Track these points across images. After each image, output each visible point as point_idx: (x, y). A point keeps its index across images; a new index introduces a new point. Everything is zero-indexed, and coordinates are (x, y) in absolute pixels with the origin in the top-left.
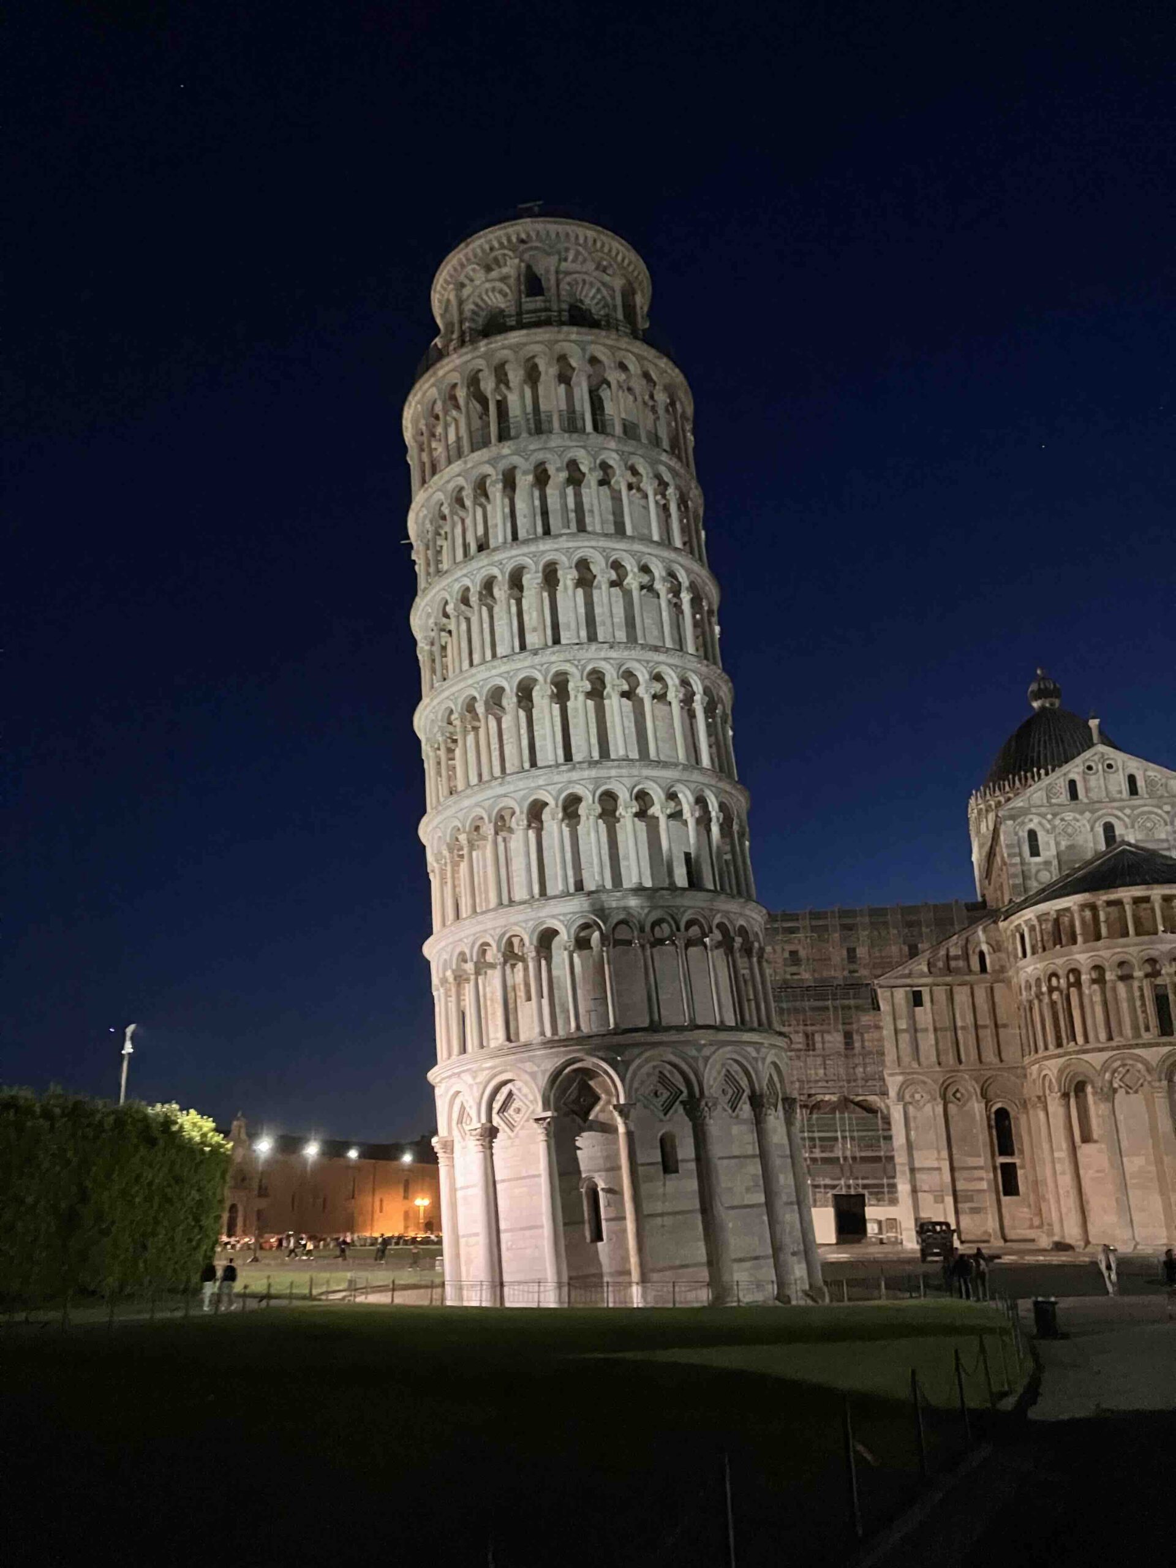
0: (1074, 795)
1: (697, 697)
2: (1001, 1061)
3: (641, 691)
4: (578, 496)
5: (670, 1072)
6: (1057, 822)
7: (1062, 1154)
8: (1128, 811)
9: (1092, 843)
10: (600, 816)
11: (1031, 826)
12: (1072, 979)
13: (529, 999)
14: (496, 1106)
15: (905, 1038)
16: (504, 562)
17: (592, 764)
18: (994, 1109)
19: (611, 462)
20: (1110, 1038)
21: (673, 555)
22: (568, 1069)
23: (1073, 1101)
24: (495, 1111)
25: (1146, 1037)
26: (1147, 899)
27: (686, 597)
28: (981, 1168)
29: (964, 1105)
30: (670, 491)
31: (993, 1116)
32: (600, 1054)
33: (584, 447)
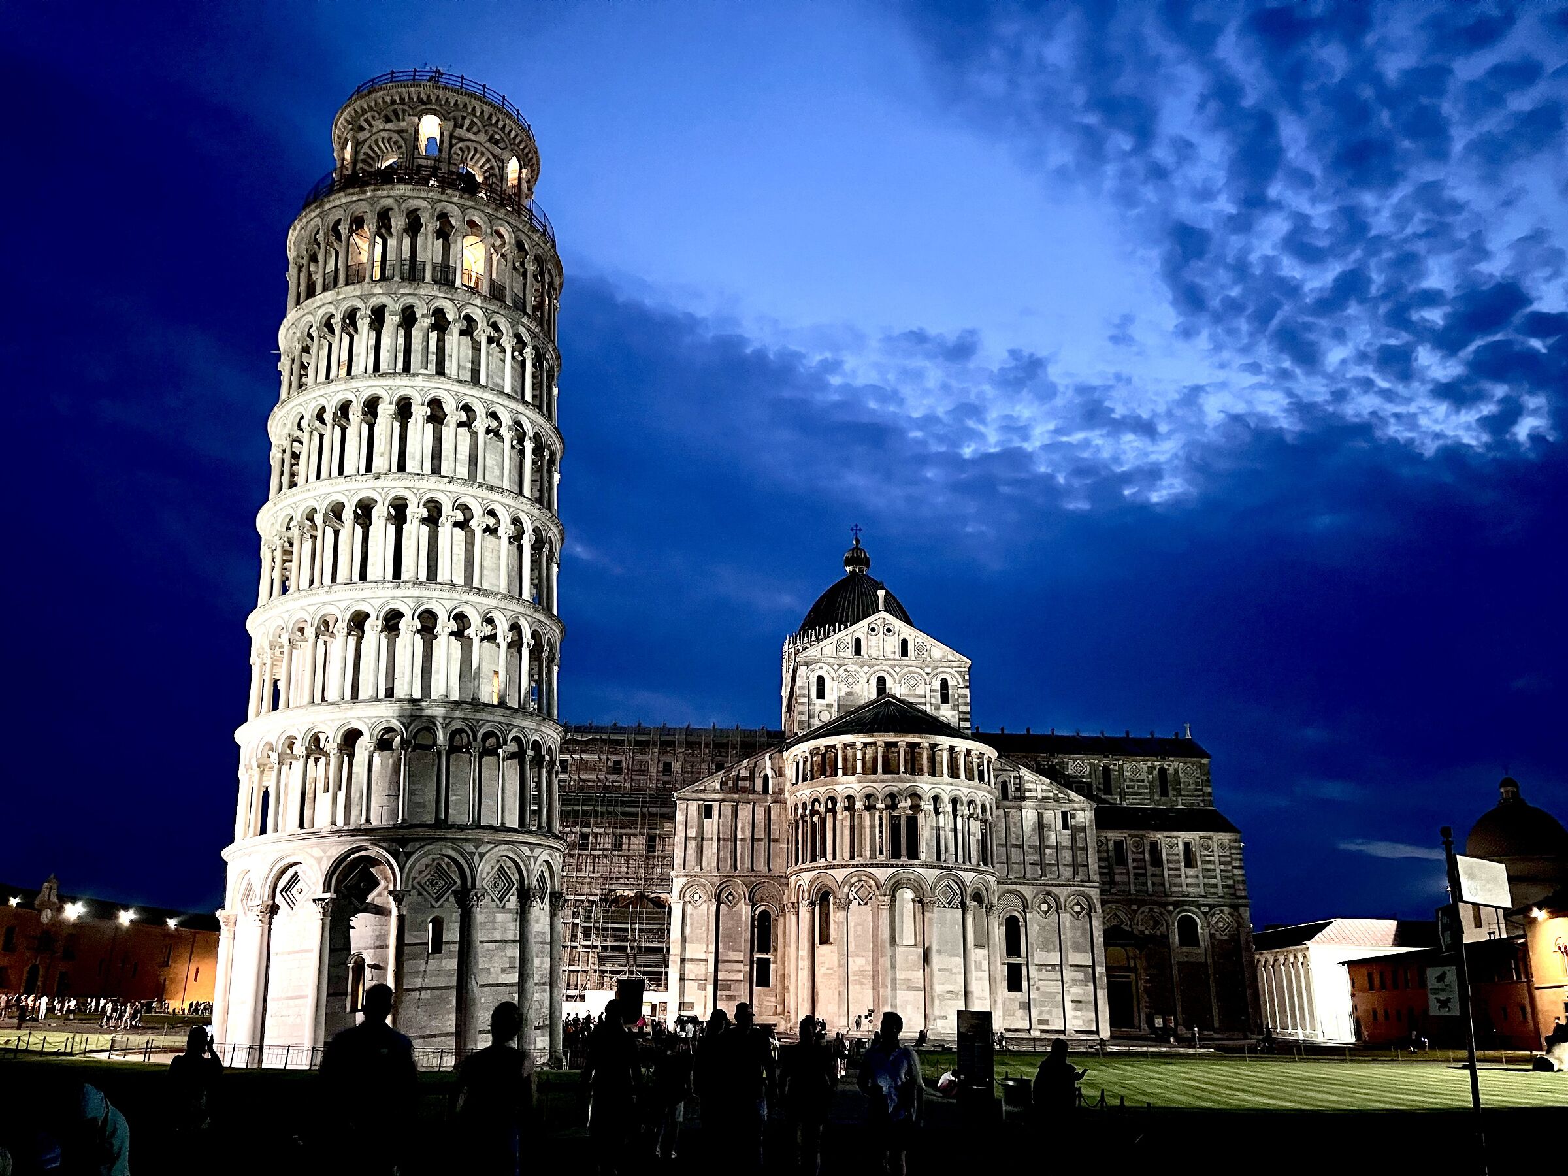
0: (858, 651)
1: (526, 536)
2: (769, 870)
3: (473, 524)
4: (441, 341)
5: (448, 865)
6: (841, 671)
7: (804, 952)
8: (897, 669)
9: (866, 692)
10: (418, 632)
11: (820, 672)
12: (830, 806)
13: (327, 791)
14: (281, 885)
15: (692, 845)
16: (360, 390)
17: (417, 584)
18: (757, 912)
19: (475, 317)
20: (852, 857)
21: (521, 408)
22: (353, 856)
23: (817, 908)
24: (278, 890)
25: (881, 858)
26: (895, 744)
27: (529, 446)
28: (742, 962)
29: (734, 906)
30: (528, 350)
31: (756, 917)
32: (384, 845)
33: (451, 300)
